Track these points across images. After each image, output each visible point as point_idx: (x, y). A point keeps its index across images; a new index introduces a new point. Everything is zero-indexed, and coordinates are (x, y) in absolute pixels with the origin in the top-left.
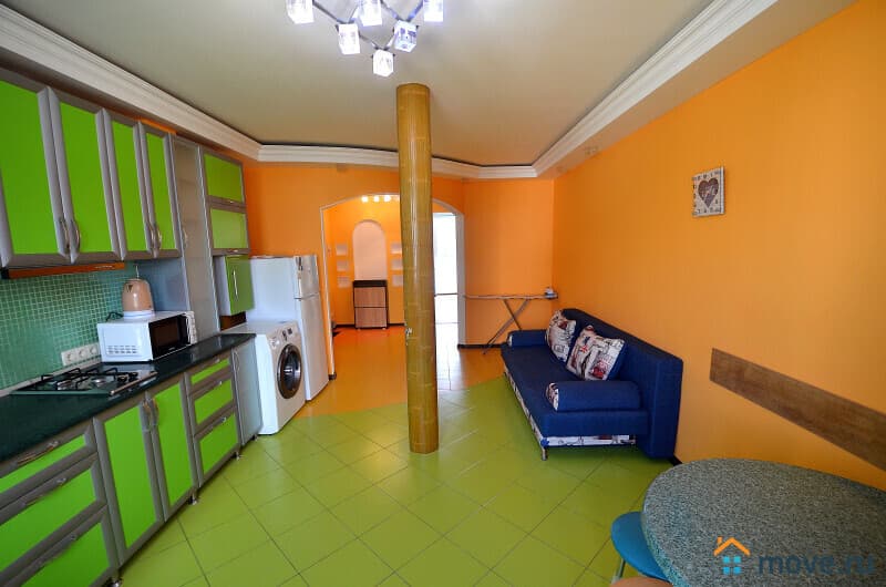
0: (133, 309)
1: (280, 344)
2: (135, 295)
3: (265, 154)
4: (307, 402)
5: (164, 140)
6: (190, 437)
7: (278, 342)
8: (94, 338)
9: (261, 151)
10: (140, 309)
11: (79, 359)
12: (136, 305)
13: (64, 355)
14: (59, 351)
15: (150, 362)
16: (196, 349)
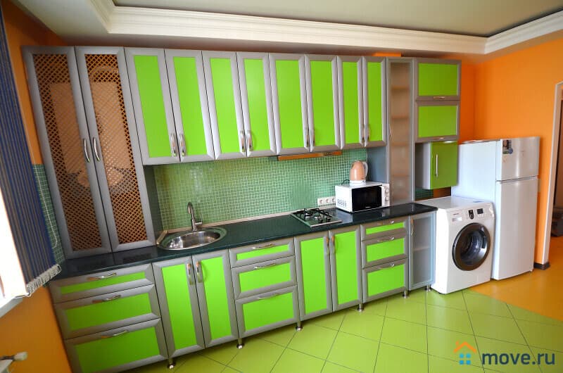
0: (354, 180)
1: (464, 221)
2: (355, 171)
3: (490, 46)
4: (492, 280)
5: (382, 64)
6: (361, 269)
7: (460, 219)
8: (333, 193)
9: (487, 44)
10: (358, 180)
11: (326, 203)
12: (355, 177)
13: (319, 200)
14: (317, 197)
15: (351, 213)
16: (388, 210)
